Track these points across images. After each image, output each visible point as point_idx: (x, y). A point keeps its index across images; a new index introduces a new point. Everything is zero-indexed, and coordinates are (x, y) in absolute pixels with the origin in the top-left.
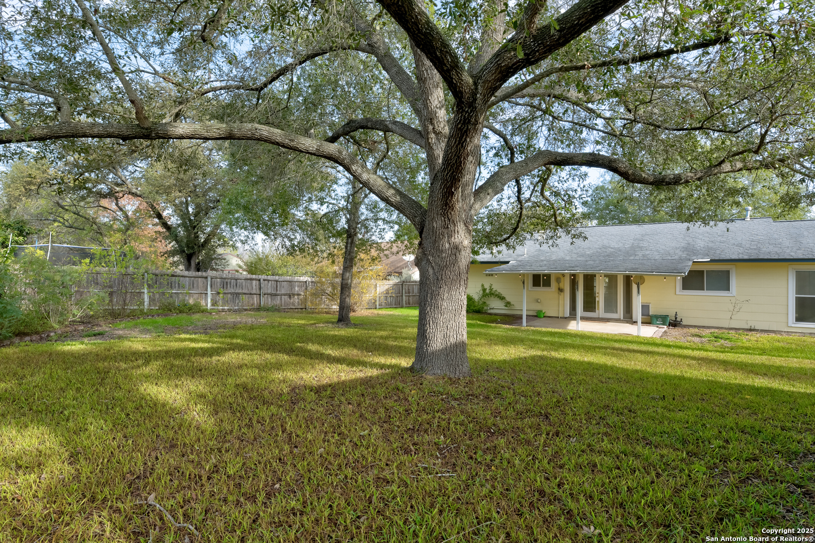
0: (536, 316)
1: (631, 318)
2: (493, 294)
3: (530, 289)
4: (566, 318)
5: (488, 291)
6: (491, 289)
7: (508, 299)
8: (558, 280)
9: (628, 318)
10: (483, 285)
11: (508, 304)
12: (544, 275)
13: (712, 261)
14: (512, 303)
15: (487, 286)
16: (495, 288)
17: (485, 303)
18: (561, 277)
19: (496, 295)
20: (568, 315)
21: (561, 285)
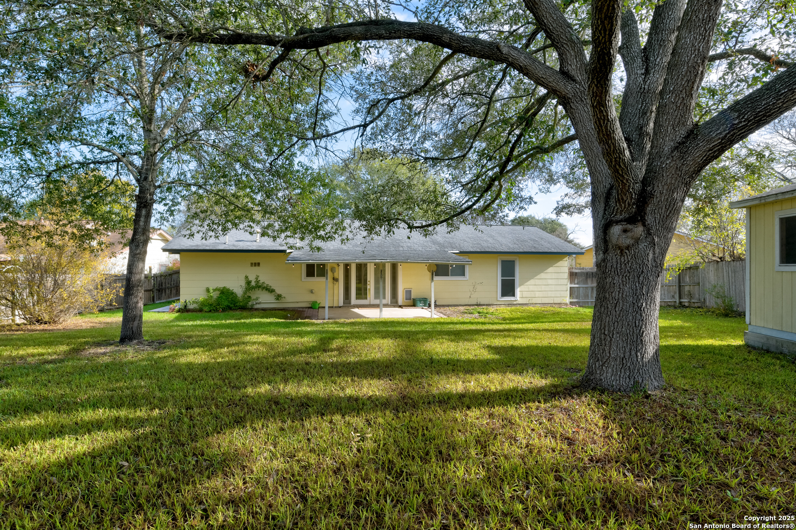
0: (311, 308)
1: (397, 302)
2: (259, 287)
3: (303, 280)
4: (340, 307)
5: (253, 284)
6: (257, 282)
7: (278, 291)
8: (333, 270)
9: (395, 303)
10: (247, 277)
11: (279, 297)
12: (319, 265)
13: (461, 253)
14: (283, 295)
15: (252, 278)
16: (262, 279)
17: (250, 297)
18: (336, 266)
19: (264, 288)
20: (341, 304)
21: (336, 276)
